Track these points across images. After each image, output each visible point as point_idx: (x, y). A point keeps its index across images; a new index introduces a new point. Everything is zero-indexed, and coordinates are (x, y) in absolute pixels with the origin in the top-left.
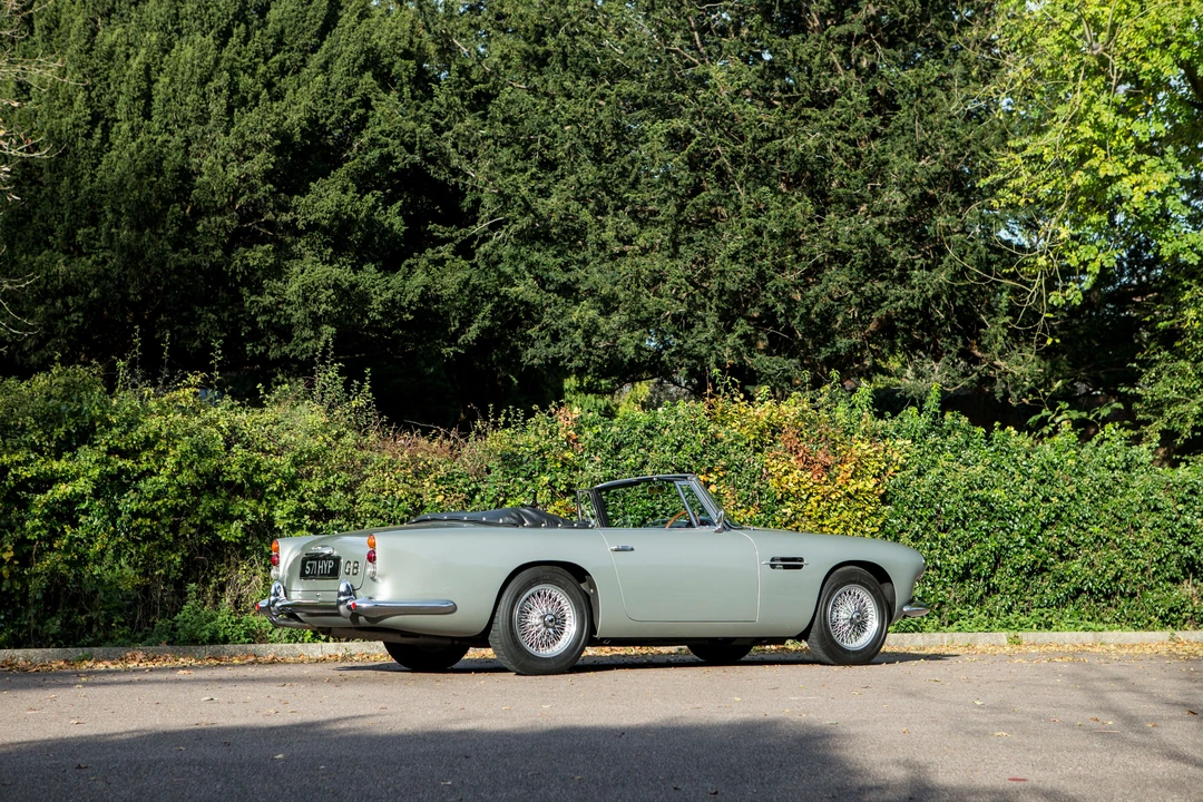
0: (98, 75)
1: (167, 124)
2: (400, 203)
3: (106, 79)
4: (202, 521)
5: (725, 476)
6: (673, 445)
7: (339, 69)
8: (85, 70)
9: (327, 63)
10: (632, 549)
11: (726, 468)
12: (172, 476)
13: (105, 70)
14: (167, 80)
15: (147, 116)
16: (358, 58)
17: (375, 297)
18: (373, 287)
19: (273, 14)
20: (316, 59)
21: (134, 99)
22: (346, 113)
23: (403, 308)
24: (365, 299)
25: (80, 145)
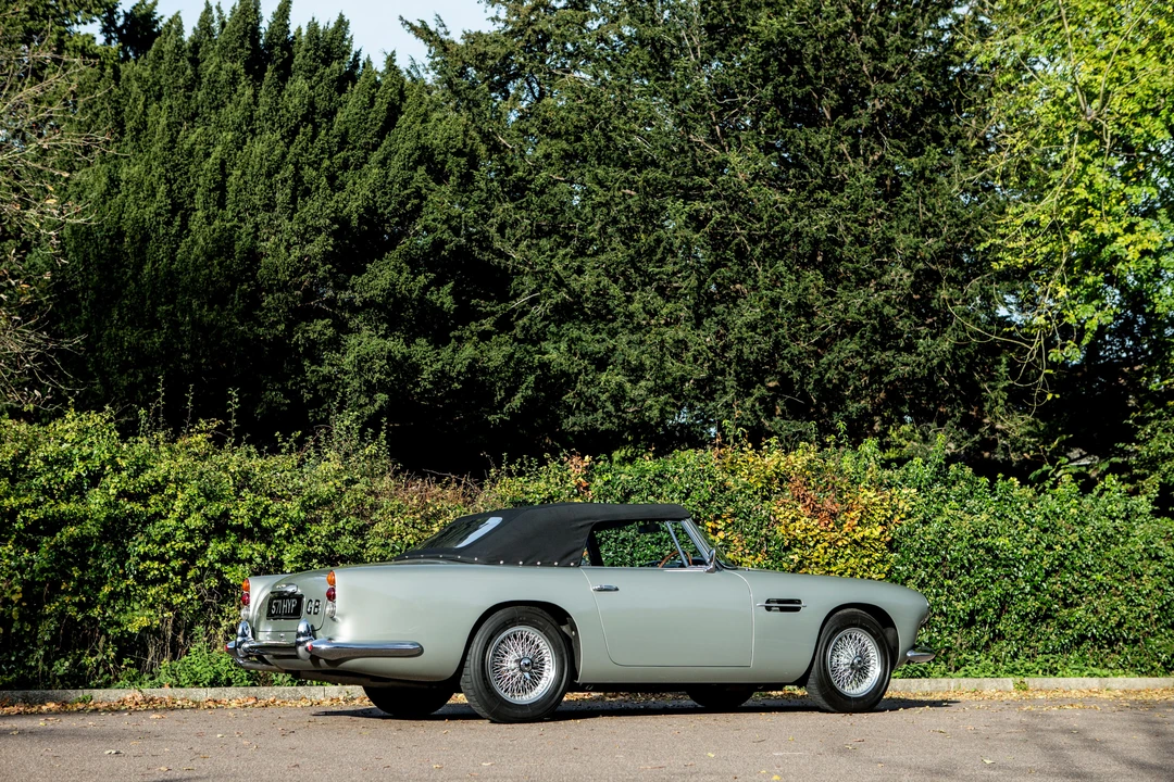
0: (179, 170)
1: (239, 212)
2: (451, 285)
3: (186, 173)
4: (210, 564)
5: (733, 523)
6: (681, 492)
7: (396, 163)
8: (168, 166)
9: (385, 159)
10: (617, 589)
11: (733, 515)
12: (181, 519)
13: (186, 165)
14: (239, 173)
15: (222, 204)
16: (413, 154)
17: (425, 367)
18: (425, 359)
19: (340, 117)
20: (376, 156)
21: (210, 191)
22: (402, 204)
23: (451, 378)
24: (416, 369)
25: (162, 231)
